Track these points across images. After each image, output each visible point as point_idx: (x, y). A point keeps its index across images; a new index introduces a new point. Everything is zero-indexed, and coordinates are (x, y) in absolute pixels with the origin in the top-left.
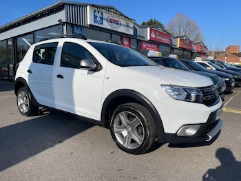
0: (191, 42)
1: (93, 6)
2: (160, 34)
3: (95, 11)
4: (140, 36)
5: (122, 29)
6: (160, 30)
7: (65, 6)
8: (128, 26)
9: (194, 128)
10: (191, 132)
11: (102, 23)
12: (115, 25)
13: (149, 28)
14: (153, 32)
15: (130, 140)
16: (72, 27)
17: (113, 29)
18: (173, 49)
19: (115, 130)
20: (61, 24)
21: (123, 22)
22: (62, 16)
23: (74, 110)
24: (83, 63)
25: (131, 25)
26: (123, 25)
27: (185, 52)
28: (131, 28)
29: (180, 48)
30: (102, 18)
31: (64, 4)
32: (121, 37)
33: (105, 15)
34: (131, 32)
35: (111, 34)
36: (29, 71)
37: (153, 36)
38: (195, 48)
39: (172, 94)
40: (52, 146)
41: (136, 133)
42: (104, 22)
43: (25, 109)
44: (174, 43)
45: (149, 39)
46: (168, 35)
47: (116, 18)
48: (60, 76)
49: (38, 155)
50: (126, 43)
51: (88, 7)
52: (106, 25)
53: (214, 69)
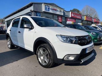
0: (91, 18)
1: (45, 3)
2: (76, 14)
3: (46, 6)
4: (66, 16)
5: (58, 13)
6: (76, 12)
7: (33, 4)
8: (61, 11)
9: (73, 57)
10: (72, 58)
11: (49, 11)
12: (55, 11)
13: (71, 12)
14: (73, 14)
15: (44, 61)
16: (36, 13)
17: (54, 13)
18: (82, 21)
19: (38, 56)
20: (32, 12)
21: (58, 10)
22: (32, 8)
23: (24, 47)
24: (25, 26)
25: (62, 11)
26: (59, 11)
27: (88, 22)
28: (62, 12)
29: (86, 21)
30: (49, 9)
31: (32, 3)
32: (58, 16)
33: (51, 7)
34: (62, 14)
35: (53, 15)
36: (10, 30)
37: (73, 15)
38: (93, 20)
39: (61, 39)
40: (12, 62)
41: (46, 58)
42: (50, 10)
43: (9, 46)
44: (83, 18)
45: (70, 17)
46: (80, 15)
47: (55, 8)
48: (19, 32)
49: (4, 66)
50: (60, 19)
51: (43, 4)
52: (51, 11)
53: (101, 29)
